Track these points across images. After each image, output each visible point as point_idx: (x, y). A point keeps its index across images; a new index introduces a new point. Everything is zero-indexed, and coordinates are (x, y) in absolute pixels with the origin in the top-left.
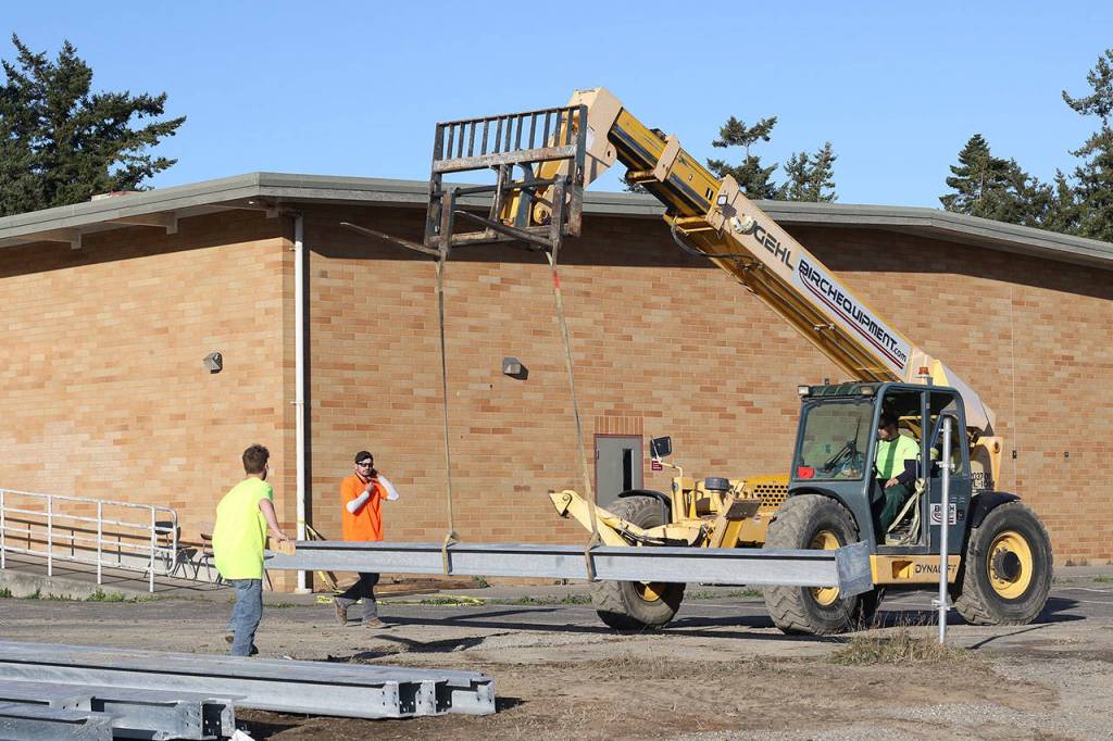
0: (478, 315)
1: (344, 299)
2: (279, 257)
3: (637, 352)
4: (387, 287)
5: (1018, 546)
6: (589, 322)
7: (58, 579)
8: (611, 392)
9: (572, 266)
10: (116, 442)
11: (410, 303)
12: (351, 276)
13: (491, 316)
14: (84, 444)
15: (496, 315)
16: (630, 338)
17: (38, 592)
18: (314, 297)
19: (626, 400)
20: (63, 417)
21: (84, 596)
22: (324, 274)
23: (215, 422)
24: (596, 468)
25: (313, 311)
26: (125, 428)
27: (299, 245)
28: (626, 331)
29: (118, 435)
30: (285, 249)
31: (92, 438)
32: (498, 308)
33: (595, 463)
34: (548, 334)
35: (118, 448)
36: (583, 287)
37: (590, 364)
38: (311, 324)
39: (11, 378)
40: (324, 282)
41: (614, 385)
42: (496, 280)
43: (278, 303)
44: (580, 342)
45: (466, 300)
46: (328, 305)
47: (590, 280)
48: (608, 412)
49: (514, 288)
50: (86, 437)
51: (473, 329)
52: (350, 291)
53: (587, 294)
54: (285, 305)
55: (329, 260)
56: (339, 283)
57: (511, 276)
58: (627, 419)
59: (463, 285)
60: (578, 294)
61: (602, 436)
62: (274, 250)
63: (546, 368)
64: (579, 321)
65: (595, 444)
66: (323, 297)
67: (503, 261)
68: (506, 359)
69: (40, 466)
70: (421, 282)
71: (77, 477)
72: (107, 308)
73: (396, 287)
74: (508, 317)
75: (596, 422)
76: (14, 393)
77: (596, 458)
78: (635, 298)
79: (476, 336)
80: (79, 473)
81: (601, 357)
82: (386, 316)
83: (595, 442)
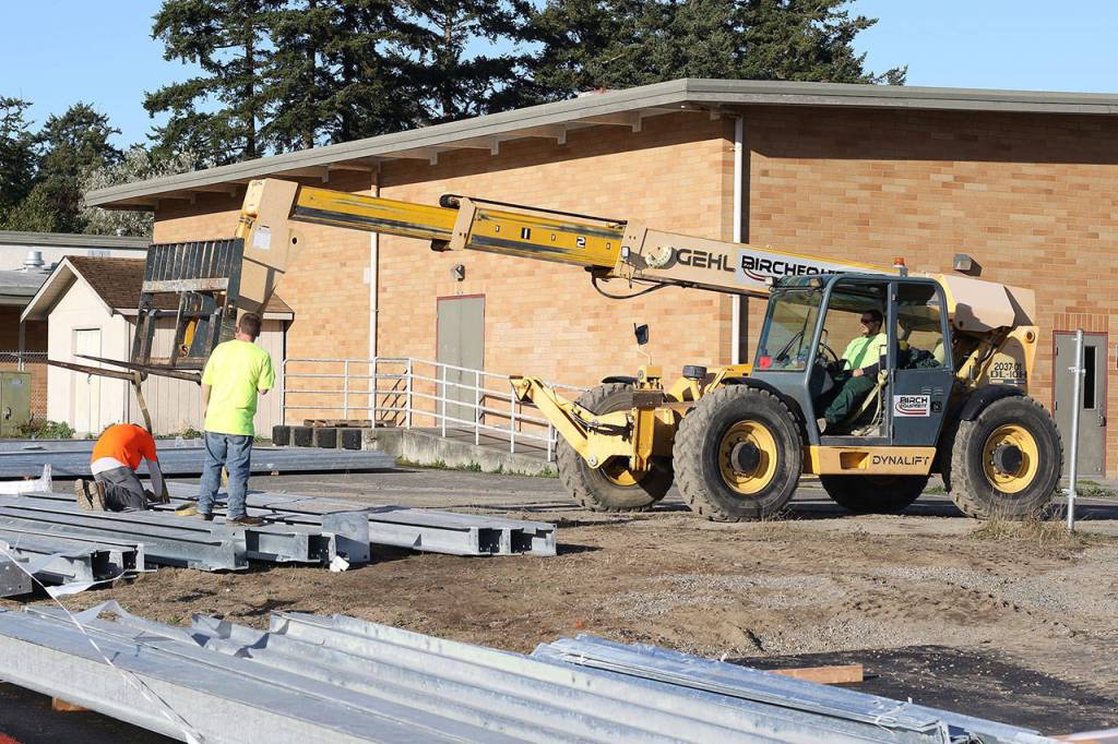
0: (927, 212)
1: (786, 196)
2: (719, 157)
3: (1103, 250)
4: (830, 185)
5: (1027, 444)
6: (1052, 219)
7: (518, 456)
8: (1073, 289)
9: (1033, 164)
10: (590, 329)
11: (854, 201)
12: (793, 175)
13: (943, 213)
14: (565, 330)
15: (947, 211)
16: (1096, 235)
17: (501, 467)
18: (753, 194)
19: (1090, 297)
20: (548, 304)
21: (536, 472)
22: (765, 173)
23: (667, 312)
24: (1054, 364)
25: (753, 209)
26: (597, 316)
27: (738, 146)
28: (1091, 229)
29: (591, 322)
30: (725, 149)
31: (571, 324)
32: (950, 205)
33: (1054, 359)
34: (1004, 231)
35: (591, 335)
36: (1044, 184)
37: (1051, 261)
38: (751, 221)
39: (509, 266)
40: (764, 180)
41: (1077, 283)
42: (950, 178)
43: (718, 200)
44: (1041, 239)
45: (915, 198)
46: (769, 202)
47: (1052, 178)
48: (1069, 309)
49: (968, 186)
50: (566, 323)
51: (922, 226)
52: (793, 189)
53: (1049, 192)
54: (724, 202)
55: (770, 159)
56: (780, 182)
57: (964, 174)
58: (1090, 317)
59: (912, 183)
60: (1039, 191)
61: (1062, 332)
62: (713, 151)
63: (1001, 265)
64: (1038, 219)
65: (1054, 342)
66: (763, 195)
67: (956, 160)
68: (957, 255)
69: (530, 350)
70: (867, 180)
71: (559, 361)
72: (585, 201)
73: (842, 185)
74: (961, 214)
75: (1056, 319)
76: (510, 280)
77: (1055, 354)
78: (1104, 196)
79: (926, 233)
80: (559, 357)
81: (1064, 254)
82: (830, 214)
83: (1054, 338)
